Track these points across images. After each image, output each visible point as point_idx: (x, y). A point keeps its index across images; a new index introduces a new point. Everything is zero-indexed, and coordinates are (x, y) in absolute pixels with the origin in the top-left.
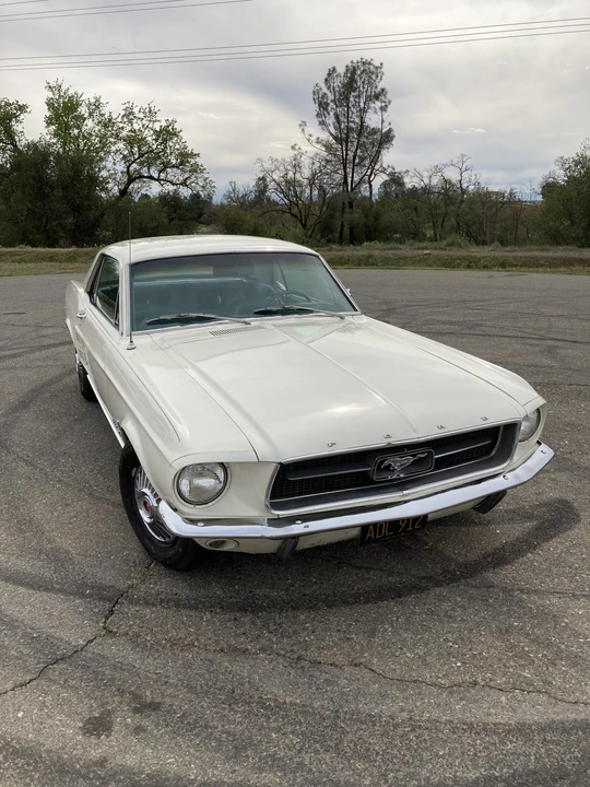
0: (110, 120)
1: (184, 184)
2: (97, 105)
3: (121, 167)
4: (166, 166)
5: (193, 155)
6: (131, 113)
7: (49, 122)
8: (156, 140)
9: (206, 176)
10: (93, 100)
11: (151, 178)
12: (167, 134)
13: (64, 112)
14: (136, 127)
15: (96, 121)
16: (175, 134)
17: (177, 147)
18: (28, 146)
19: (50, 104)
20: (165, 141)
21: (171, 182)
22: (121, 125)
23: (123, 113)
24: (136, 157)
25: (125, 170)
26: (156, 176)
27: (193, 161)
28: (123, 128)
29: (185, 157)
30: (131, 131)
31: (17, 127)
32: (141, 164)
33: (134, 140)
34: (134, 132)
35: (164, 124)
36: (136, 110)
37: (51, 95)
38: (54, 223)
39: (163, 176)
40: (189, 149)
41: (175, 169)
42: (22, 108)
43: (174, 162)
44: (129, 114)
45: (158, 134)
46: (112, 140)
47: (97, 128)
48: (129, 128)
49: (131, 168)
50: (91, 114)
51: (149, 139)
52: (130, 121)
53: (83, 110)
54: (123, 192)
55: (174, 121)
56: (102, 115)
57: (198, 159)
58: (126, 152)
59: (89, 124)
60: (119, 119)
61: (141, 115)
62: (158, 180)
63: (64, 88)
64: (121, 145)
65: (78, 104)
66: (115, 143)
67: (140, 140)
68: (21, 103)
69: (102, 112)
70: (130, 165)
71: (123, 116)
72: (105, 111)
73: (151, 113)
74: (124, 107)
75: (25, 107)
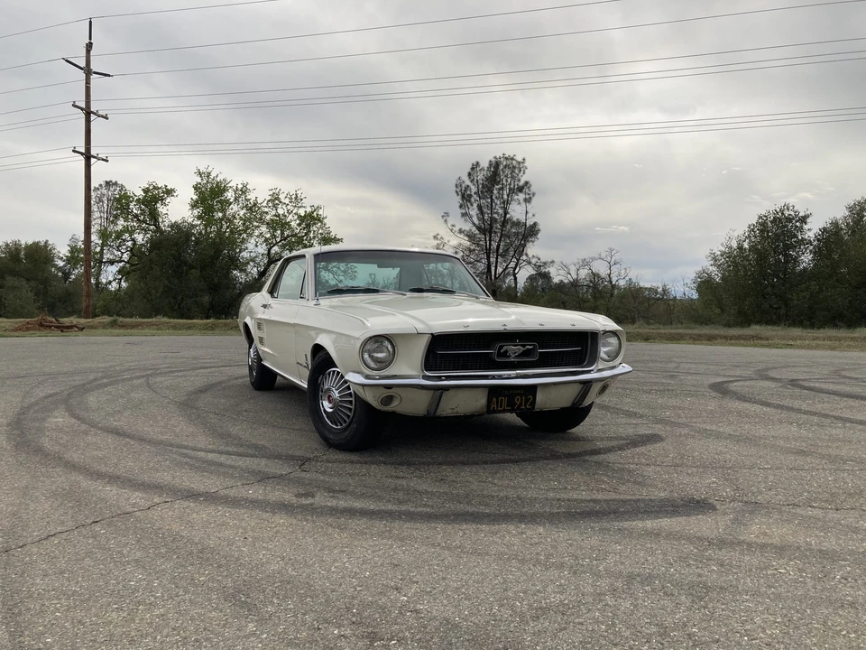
0: (255, 205)
2: (244, 190)
3: (262, 249)
5: (337, 240)
6: (278, 199)
7: (194, 205)
8: (299, 225)
10: (240, 186)
12: (310, 219)
13: (210, 196)
14: (281, 211)
15: (241, 205)
16: (319, 220)
17: (321, 231)
18: (172, 226)
19: (197, 188)
20: (308, 226)
22: (266, 210)
23: (270, 198)
24: (278, 240)
25: (266, 252)
28: (267, 213)
29: (328, 241)
30: (275, 215)
31: (161, 209)
32: (283, 247)
33: (279, 224)
34: (278, 216)
35: (309, 210)
36: (282, 197)
37: (199, 180)
38: (190, 301)
40: (333, 234)
42: (169, 192)
44: (275, 200)
45: (302, 219)
46: (255, 224)
47: (242, 213)
48: (274, 212)
49: (273, 251)
50: (236, 199)
51: (293, 223)
52: (275, 206)
53: (230, 195)
54: (262, 274)
55: (319, 208)
56: (248, 200)
58: (268, 236)
59: (234, 208)
60: (265, 204)
61: (287, 201)
63: (213, 175)
64: (264, 229)
65: (225, 190)
66: (258, 227)
67: (284, 224)
68: (169, 188)
69: (248, 197)
70: (271, 248)
71: (269, 201)
72: (251, 196)
73: (296, 199)
74: (271, 192)
75: (172, 191)
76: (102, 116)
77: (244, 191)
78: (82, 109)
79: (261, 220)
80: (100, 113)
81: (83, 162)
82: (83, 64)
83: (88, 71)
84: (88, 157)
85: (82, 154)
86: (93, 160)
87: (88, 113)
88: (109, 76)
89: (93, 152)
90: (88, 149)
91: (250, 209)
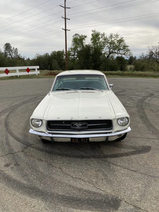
1: (124, 54)
2: (104, 35)
3: (108, 50)
4: (119, 50)
5: (127, 47)
6: (112, 36)
7: (92, 39)
8: (118, 43)
9: (130, 52)
10: (103, 34)
11: (115, 53)
12: (121, 41)
13: (96, 37)
14: (113, 39)
15: (103, 39)
16: (123, 41)
17: (123, 44)
18: (86, 45)
19: (92, 35)
20: (120, 43)
21: (120, 54)
22: (109, 39)
23: (110, 36)
24: (112, 47)
26: (117, 52)
27: (127, 48)
28: (109, 40)
29: (125, 47)
30: (111, 41)
31: (84, 41)
32: (113, 49)
33: (112, 43)
34: (112, 41)
35: (120, 38)
36: (113, 35)
37: (93, 33)
38: (89, 65)
39: (118, 52)
40: (126, 45)
41: (122, 50)
42: (85, 37)
43: (122, 48)
45: (118, 41)
46: (106, 43)
47: (103, 41)
48: (111, 40)
49: (111, 50)
50: (102, 37)
51: (116, 42)
52: (111, 38)
53: (100, 36)
54: (108, 57)
55: (123, 38)
56: (105, 37)
57: (128, 48)
58: (109, 46)
59: (101, 39)
60: (109, 38)
61: (114, 36)
62: (117, 53)
63: (96, 31)
64: (108, 45)
65: (99, 35)
67: (113, 43)
72: (105, 36)
73: (117, 36)
74: (110, 35)
75: (86, 36)
76: (69, 19)
78: (64, 18)
79: (108, 42)
81: (65, 31)
82: (64, 6)
83: (65, 8)
84: (66, 30)
85: (64, 29)
86: (67, 31)
88: (70, 8)
89: (67, 29)
90: (66, 28)
91: (105, 39)
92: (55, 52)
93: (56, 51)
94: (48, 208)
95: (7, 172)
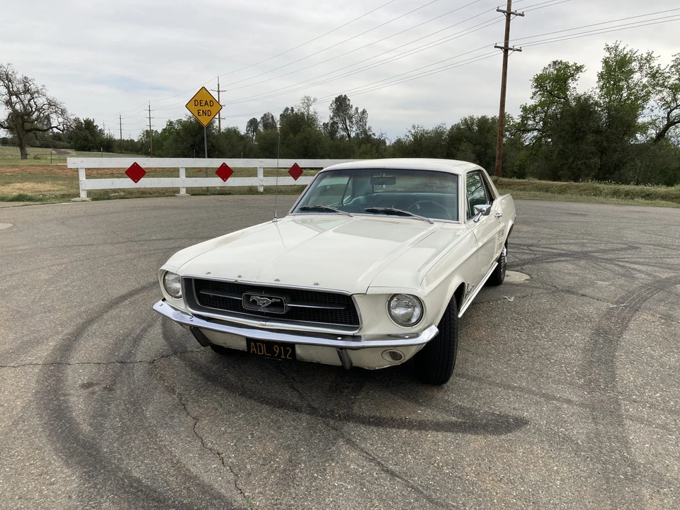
0: (657, 72)
3: (663, 113)
7: (601, 76)
10: (645, 56)
13: (616, 69)
15: (644, 73)
18: (578, 99)
19: (606, 62)
22: (668, 74)
23: (672, 64)
25: (666, 116)
28: (669, 77)
31: (571, 84)
37: (607, 55)
42: (579, 69)
44: (678, 65)
46: (658, 88)
47: (645, 80)
48: (677, 77)
49: (673, 114)
50: (641, 68)
52: (678, 71)
53: (635, 65)
54: (661, 135)
56: (651, 68)
58: (669, 99)
59: (637, 76)
60: (667, 70)
63: (621, 47)
64: (665, 93)
65: (630, 61)
66: (661, 92)
68: (578, 65)
69: (652, 65)
70: (671, 111)
71: (672, 66)
72: (655, 64)
74: (674, 58)
75: (581, 67)
76: (520, 15)
77: (649, 59)
78: (504, 12)
79: (663, 85)
80: (518, 12)
81: (503, 54)
84: (506, 50)
85: (501, 48)
86: (510, 52)
87: (508, 14)
89: (510, 46)
90: (506, 44)
91: (653, 76)
92: (472, 118)
93: (475, 117)
94: (74, 497)
95: (73, 399)
